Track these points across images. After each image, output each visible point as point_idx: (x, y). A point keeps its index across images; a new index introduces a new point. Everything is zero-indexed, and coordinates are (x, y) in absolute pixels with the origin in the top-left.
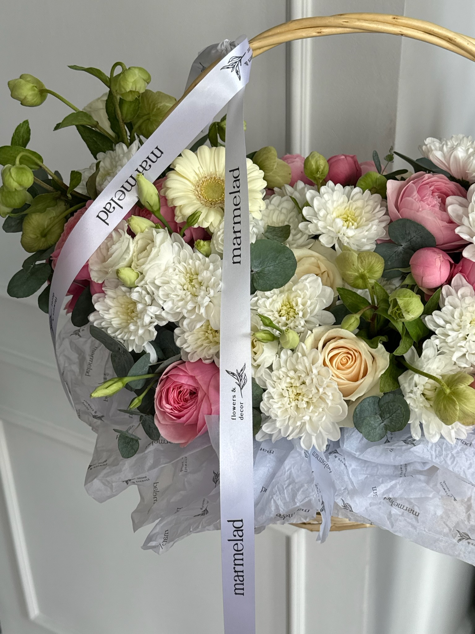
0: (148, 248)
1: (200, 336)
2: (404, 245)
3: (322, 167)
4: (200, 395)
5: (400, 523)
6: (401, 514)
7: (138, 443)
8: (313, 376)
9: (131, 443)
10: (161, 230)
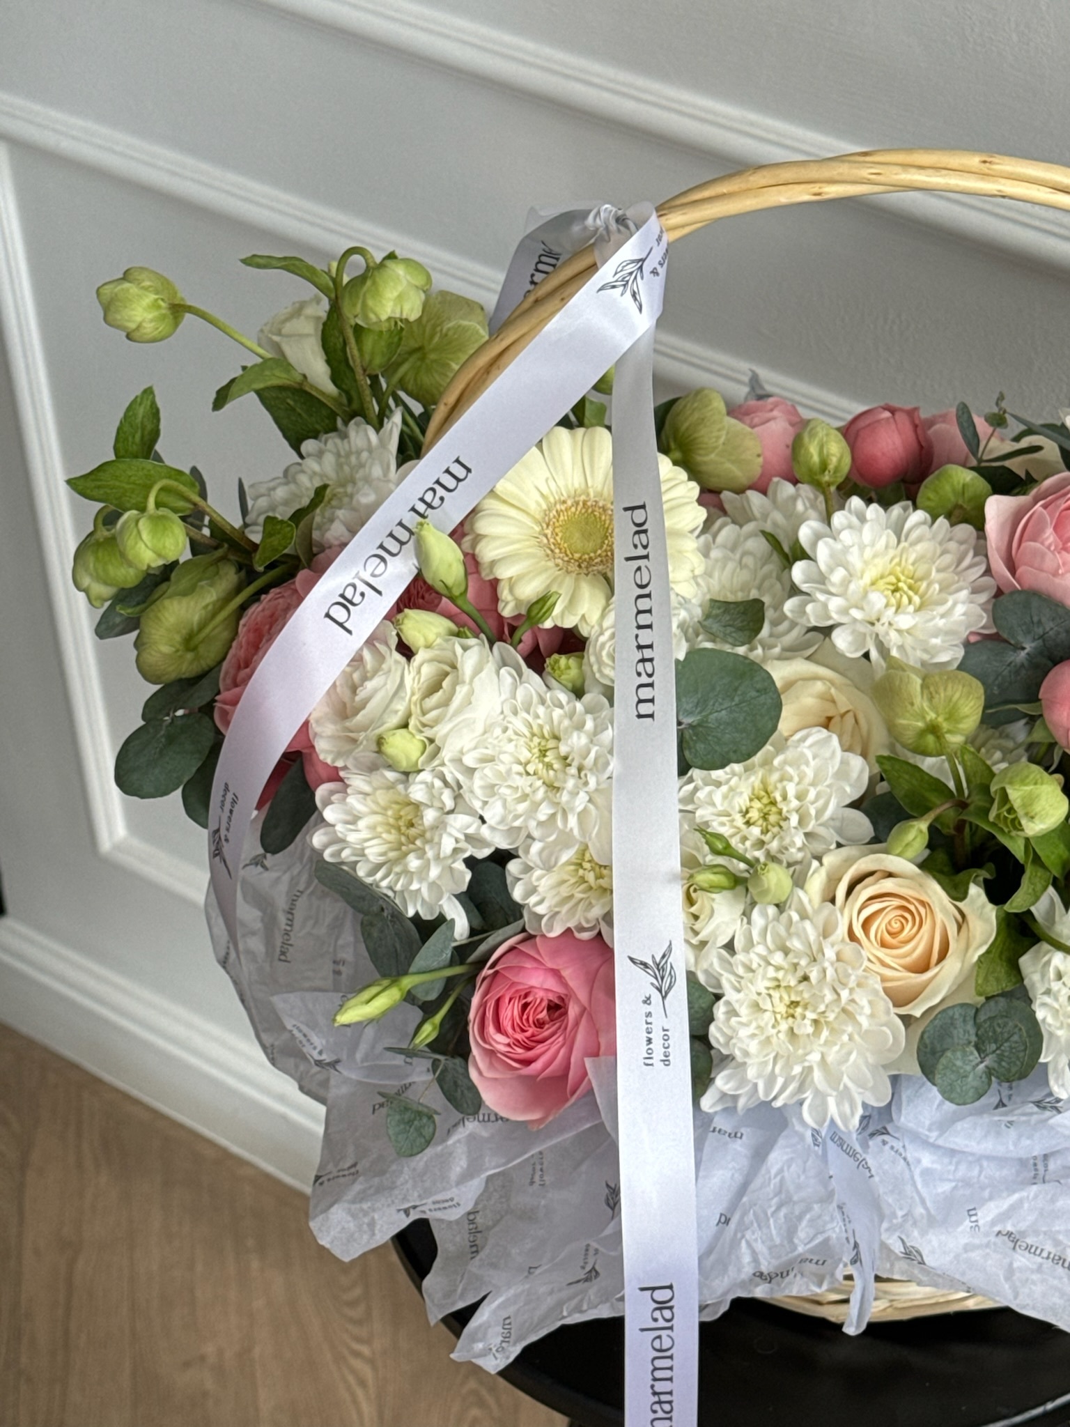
0: (445, 684)
1: (566, 877)
2: (1029, 646)
3: (834, 460)
4: (573, 1011)
5: (1033, 1288)
6: (1035, 1267)
7: (434, 1122)
8: (827, 964)
9: (416, 1123)
10: (472, 641)
